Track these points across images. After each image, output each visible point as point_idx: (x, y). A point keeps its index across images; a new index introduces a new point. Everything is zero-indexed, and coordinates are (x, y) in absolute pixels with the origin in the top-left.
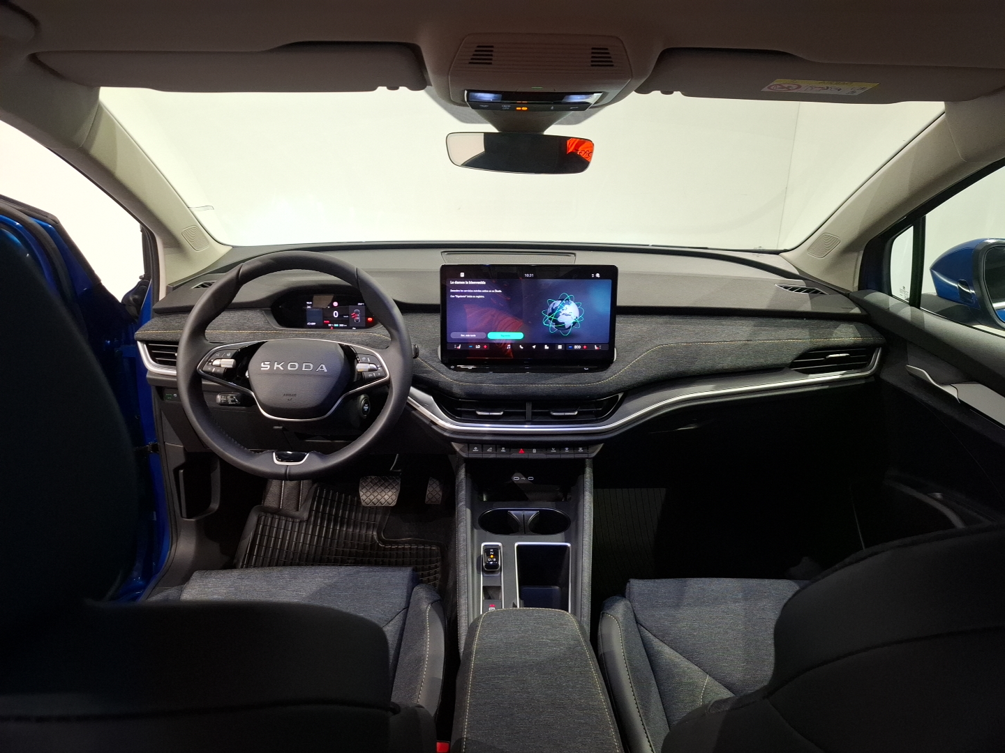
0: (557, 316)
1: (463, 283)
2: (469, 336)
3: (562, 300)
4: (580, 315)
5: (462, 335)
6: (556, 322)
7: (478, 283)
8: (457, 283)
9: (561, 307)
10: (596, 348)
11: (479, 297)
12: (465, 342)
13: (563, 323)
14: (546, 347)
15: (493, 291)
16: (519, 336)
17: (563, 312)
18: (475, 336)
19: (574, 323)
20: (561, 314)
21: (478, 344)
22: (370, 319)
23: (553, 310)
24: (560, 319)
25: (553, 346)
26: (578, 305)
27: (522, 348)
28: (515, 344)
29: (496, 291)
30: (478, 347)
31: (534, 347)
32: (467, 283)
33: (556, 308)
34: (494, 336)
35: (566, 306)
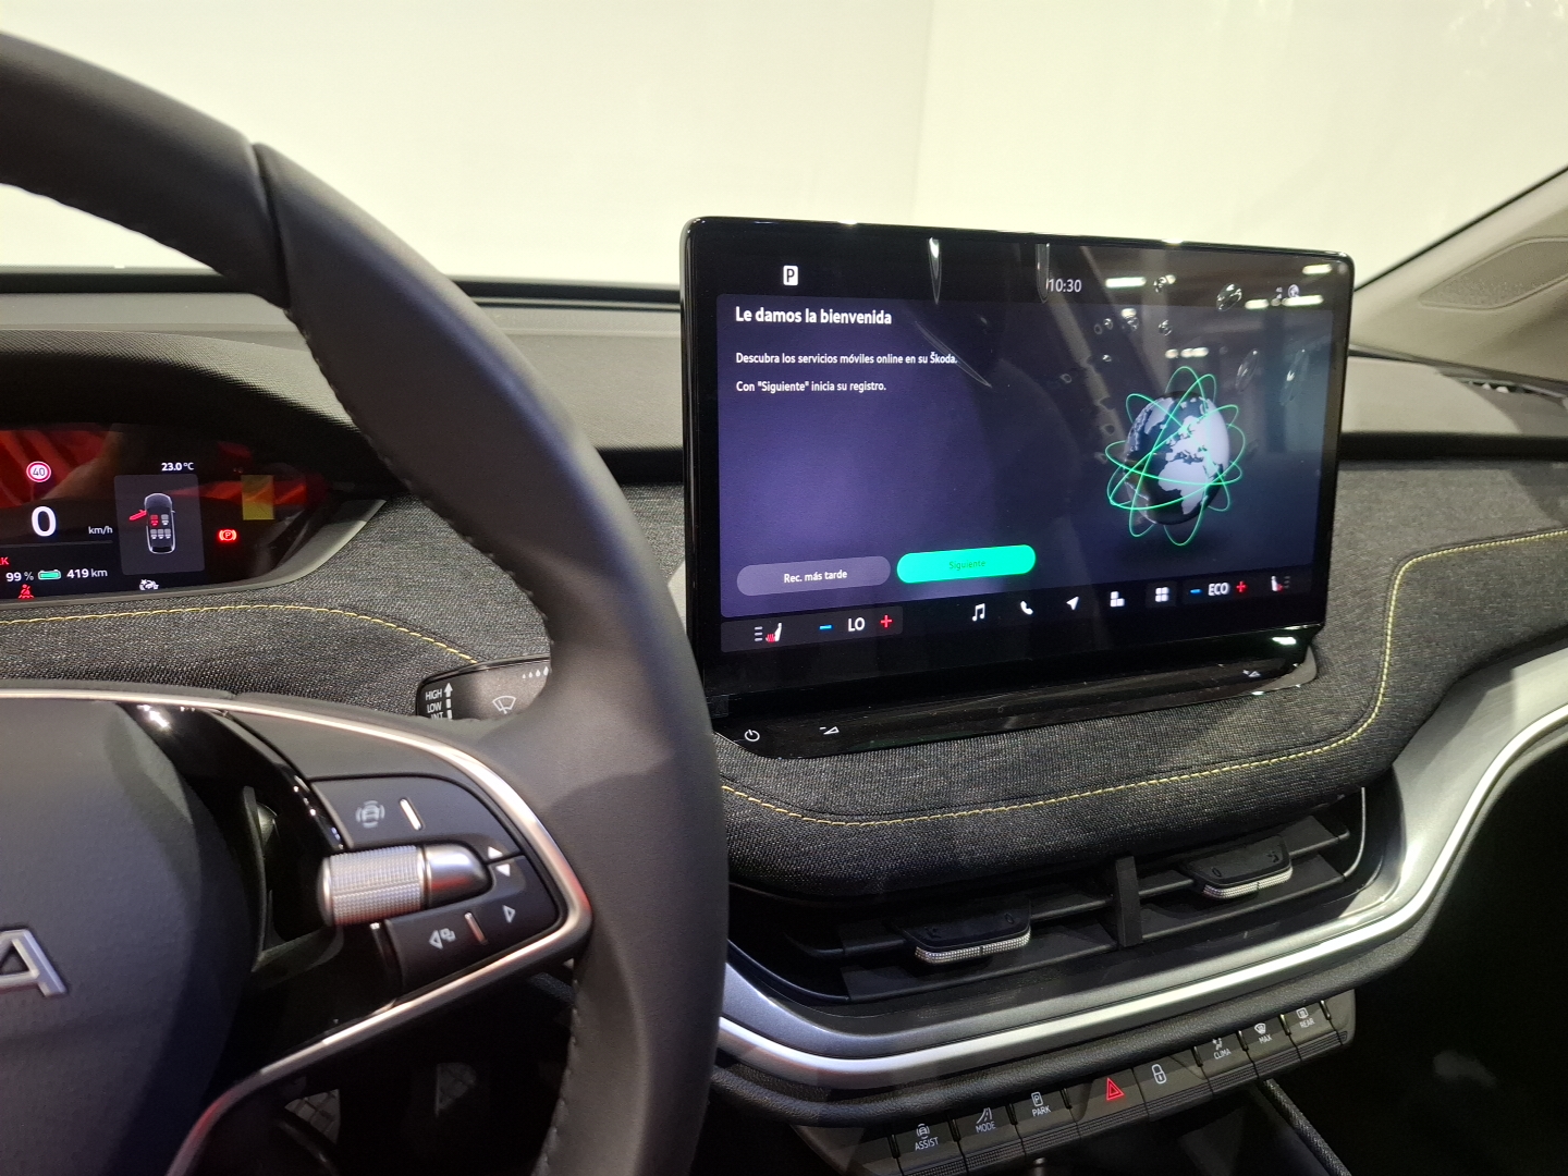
0: (1157, 465)
1: (793, 317)
2: (817, 577)
3: (1176, 395)
4: (1232, 457)
5: (787, 578)
6: (1155, 492)
7: (861, 318)
8: (765, 316)
9: (1173, 428)
10: (1275, 586)
11: (860, 388)
12: (802, 610)
13: (1176, 494)
14: (1116, 601)
15: (923, 360)
16: (1018, 560)
17: (1178, 448)
18: (842, 575)
19: (1214, 492)
20: (1170, 456)
21: (854, 611)
22: (227, 535)
23: (1146, 441)
24: (1167, 480)
25: (1137, 593)
26: (1226, 416)
27: (1029, 612)
28: (1003, 594)
29: (936, 359)
30: (857, 625)
31: (1073, 603)
32: (811, 318)
33: (1156, 429)
34: (921, 569)
35: (1190, 421)
